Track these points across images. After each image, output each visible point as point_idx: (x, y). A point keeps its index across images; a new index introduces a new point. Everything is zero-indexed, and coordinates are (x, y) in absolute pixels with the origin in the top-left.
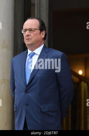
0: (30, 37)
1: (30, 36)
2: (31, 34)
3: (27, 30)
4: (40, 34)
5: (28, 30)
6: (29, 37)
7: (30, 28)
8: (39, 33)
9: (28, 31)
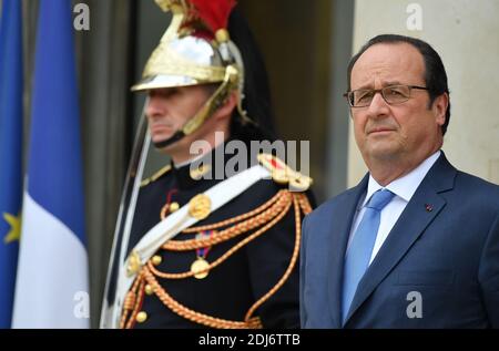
0: (390, 122)
1: (391, 118)
2: (391, 107)
3: (375, 92)
4: (430, 108)
5: (380, 91)
6: (386, 120)
7: (389, 81)
8: (425, 105)
9: (377, 96)
